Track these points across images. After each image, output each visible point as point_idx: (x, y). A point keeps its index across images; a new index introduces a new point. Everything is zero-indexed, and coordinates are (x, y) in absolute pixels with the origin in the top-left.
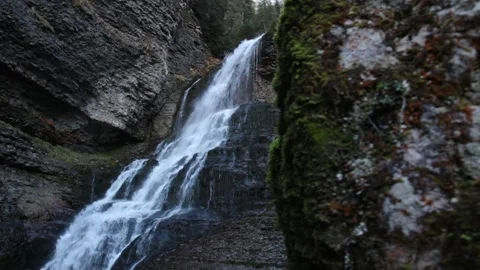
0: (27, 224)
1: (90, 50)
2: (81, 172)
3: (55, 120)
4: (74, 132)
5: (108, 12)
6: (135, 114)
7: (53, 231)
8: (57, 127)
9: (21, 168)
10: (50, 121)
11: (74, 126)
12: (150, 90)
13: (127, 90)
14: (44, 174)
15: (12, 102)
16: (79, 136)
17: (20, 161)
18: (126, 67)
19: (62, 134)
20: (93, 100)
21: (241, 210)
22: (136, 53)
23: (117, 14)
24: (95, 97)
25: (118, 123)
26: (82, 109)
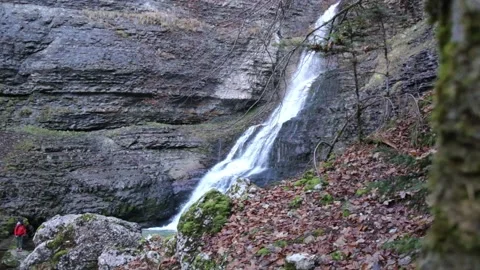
0: (175, 183)
1: (206, 55)
2: (212, 143)
3: (195, 108)
4: (212, 110)
5: (217, 18)
6: (258, 84)
7: (191, 185)
8: (198, 112)
9: (174, 148)
10: (192, 110)
11: (211, 107)
12: (266, 63)
13: (246, 70)
14: (189, 148)
15: (161, 110)
16: (218, 111)
17: (172, 145)
18: (240, 54)
19: (204, 115)
20: (219, 86)
21: (290, 170)
22: (245, 41)
23: (224, 17)
24: (221, 83)
25: (243, 96)
26: (212, 96)
